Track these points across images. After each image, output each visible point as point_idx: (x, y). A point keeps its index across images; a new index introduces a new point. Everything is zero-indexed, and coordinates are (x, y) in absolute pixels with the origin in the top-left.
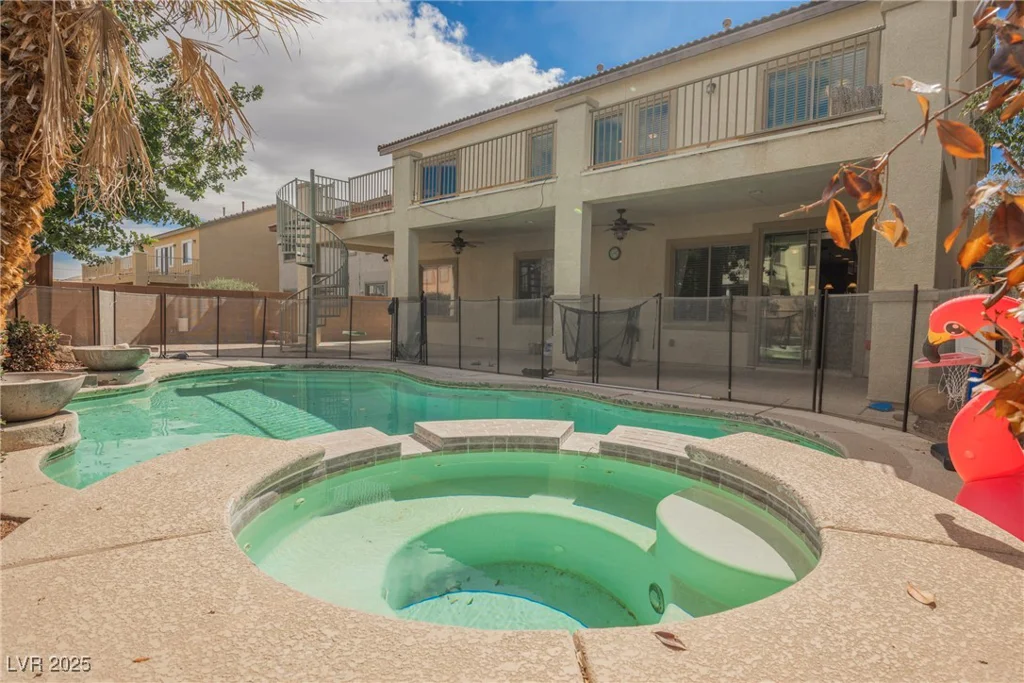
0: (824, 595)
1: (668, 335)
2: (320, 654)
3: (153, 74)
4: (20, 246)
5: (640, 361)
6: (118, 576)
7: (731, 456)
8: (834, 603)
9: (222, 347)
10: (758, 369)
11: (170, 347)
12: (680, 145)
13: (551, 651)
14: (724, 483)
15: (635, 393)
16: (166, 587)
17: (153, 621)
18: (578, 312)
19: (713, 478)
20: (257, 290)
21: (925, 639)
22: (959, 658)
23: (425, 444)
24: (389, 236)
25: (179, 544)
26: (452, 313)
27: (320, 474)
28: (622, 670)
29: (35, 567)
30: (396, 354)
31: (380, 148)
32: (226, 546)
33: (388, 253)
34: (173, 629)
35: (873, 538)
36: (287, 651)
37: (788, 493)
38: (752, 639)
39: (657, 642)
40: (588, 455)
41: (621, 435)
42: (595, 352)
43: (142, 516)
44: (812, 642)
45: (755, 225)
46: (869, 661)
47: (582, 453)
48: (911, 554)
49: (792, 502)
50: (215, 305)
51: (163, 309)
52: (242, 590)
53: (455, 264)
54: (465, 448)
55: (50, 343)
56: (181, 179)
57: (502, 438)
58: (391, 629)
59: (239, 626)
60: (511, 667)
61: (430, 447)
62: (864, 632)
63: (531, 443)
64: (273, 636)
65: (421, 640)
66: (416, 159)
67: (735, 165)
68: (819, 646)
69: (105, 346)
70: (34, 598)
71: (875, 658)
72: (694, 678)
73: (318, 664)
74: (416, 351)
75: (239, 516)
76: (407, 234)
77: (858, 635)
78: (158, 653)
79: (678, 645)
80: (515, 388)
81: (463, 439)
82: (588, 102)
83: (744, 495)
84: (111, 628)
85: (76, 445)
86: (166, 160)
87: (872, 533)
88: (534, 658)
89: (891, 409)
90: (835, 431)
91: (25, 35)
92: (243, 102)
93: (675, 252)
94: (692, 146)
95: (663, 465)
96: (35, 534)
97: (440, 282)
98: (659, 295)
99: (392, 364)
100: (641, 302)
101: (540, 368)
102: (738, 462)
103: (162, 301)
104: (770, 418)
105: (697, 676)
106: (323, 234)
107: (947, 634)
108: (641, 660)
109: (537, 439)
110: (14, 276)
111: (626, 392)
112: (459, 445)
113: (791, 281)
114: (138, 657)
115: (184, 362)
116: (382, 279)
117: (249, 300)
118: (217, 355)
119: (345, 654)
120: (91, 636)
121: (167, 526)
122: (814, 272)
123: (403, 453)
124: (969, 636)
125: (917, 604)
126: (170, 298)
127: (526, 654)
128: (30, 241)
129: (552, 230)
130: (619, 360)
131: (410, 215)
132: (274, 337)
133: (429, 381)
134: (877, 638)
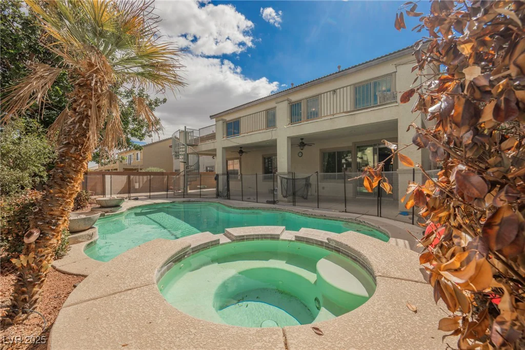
0: (375, 308)
1: (321, 185)
2: (190, 341)
3: (126, 96)
4: (79, 177)
5: (311, 195)
6: (115, 307)
7: (344, 242)
8: (379, 312)
9: (152, 194)
10: (357, 197)
11: (132, 195)
12: (323, 115)
13: (274, 337)
14: (342, 253)
15: (309, 210)
16: (133, 312)
17: (129, 327)
18: (286, 178)
19: (338, 250)
20: (165, 171)
21: (412, 327)
22: (424, 336)
23: (229, 238)
24: (215, 150)
25: (138, 292)
26: (239, 178)
27: (190, 253)
28: (299, 345)
29: (85, 304)
30: (218, 195)
31: (211, 117)
32: (155, 292)
33: (214, 155)
34: (136, 330)
35: (395, 280)
36: (178, 340)
37: (365, 259)
38: (348, 329)
39: (313, 332)
40: (291, 241)
41: (304, 232)
42: (294, 194)
43: (124, 279)
44: (370, 330)
45: (353, 143)
46: (390, 338)
47: (288, 240)
48: (409, 288)
49: (367, 263)
50: (149, 178)
51: (129, 181)
52: (161, 312)
53: (240, 159)
54: (244, 239)
55: (87, 197)
56: (136, 133)
57: (258, 235)
58: (215, 328)
59: (161, 329)
60: (258, 344)
61: (231, 239)
62: (389, 325)
63: (269, 236)
64: (173, 333)
65: (226, 333)
66: (224, 121)
67: (343, 123)
68: (372, 332)
69: (108, 197)
70: (85, 318)
71: (393, 337)
72: (326, 347)
73: (189, 345)
74: (225, 194)
75: (159, 274)
76: (221, 149)
77: (387, 326)
78: (131, 342)
79: (321, 333)
80: (264, 209)
81: (243, 236)
82: (288, 100)
83: (350, 258)
84: (114, 331)
85: (97, 240)
86: (131, 126)
87: (395, 278)
88: (267, 341)
89: (407, 215)
90: (386, 225)
91: (82, 102)
92: (159, 104)
93: (323, 153)
94: (327, 116)
95: (319, 245)
96: (85, 288)
97: (234, 165)
98: (317, 172)
99: (216, 199)
100: (310, 175)
101: (273, 200)
102: (347, 245)
103: (129, 178)
104: (361, 220)
105: (327, 347)
106: (190, 150)
107: (420, 325)
108: (307, 340)
109: (271, 235)
110: (77, 188)
111: (306, 209)
112: (242, 238)
113: (369, 160)
114: (124, 344)
115: (137, 201)
116: (212, 165)
117: (161, 177)
118: (150, 197)
119: (199, 340)
120: (107, 335)
121: (133, 283)
122: (376, 157)
123: (221, 242)
124: (428, 325)
125: (410, 311)
126: (132, 177)
127: (265, 339)
128: (82, 174)
129: (276, 146)
130: (303, 197)
131: (222, 142)
132: (171, 189)
133: (231, 207)
134: (394, 327)
